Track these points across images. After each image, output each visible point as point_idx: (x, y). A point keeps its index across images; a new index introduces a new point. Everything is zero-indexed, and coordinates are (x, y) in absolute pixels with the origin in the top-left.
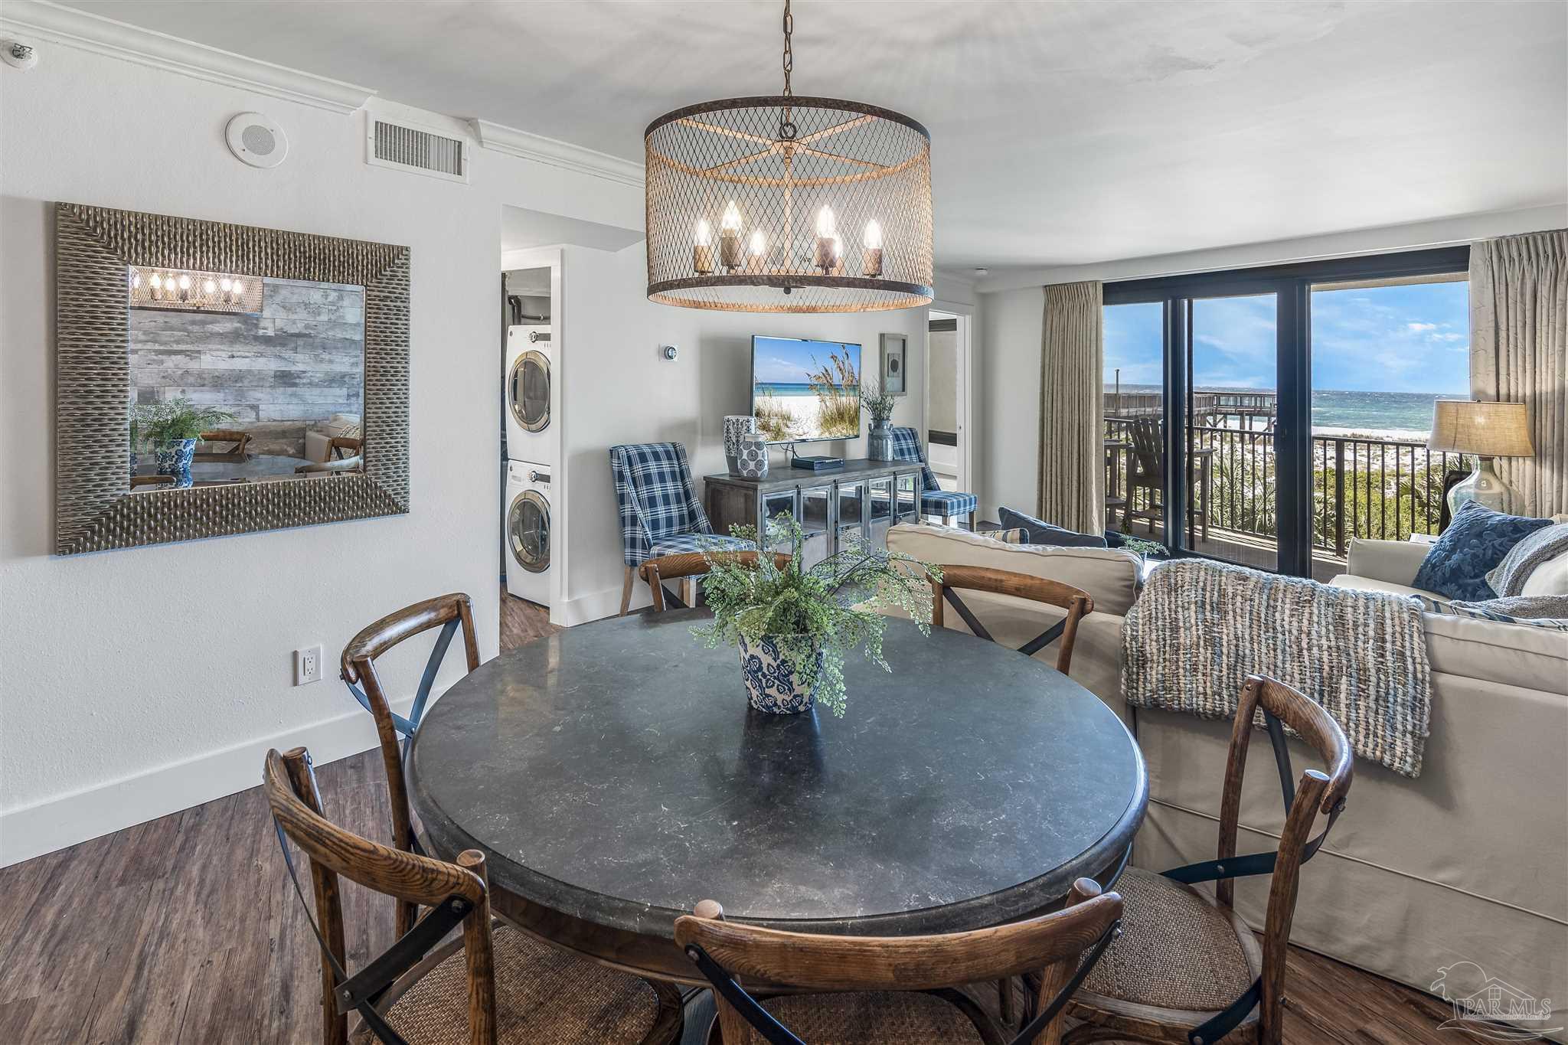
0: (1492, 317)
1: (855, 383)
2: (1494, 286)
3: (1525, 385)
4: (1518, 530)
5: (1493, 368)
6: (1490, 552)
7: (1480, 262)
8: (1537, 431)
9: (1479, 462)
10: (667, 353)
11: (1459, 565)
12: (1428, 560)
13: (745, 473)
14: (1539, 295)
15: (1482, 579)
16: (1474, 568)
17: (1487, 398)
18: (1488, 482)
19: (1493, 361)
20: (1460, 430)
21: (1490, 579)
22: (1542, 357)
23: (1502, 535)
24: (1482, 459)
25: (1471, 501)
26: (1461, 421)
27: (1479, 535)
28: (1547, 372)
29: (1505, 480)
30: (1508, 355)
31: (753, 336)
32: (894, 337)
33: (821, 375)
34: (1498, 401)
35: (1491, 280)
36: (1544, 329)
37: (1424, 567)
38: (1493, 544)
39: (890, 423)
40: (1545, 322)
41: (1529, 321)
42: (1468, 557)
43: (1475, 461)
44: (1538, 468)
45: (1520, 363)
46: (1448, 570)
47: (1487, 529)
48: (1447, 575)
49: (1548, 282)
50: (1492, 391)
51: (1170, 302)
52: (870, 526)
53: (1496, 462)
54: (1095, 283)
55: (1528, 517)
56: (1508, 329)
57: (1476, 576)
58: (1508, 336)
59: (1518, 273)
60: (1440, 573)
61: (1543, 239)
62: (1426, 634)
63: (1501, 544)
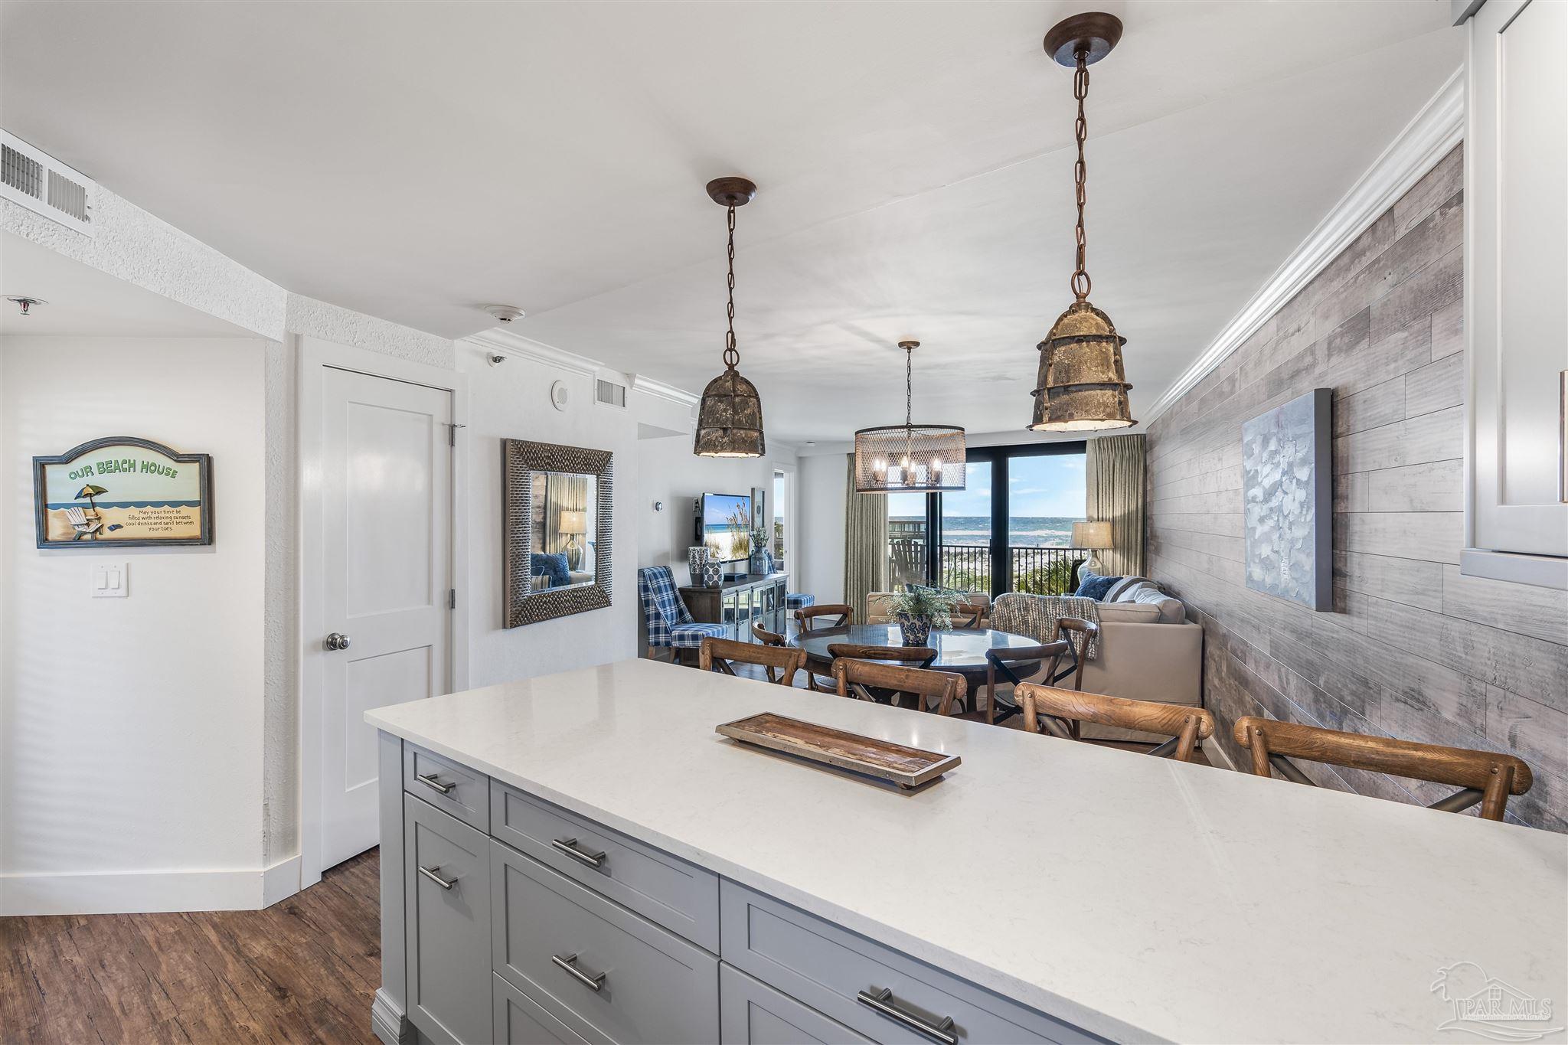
0: (1096, 478)
1: (747, 523)
2: (1096, 461)
3: (1109, 512)
4: (1110, 583)
5: (1096, 504)
7: (1090, 449)
8: (1115, 535)
10: (657, 507)
13: (711, 583)
14: (1115, 467)
17: (1094, 519)
18: (1095, 563)
19: (1096, 500)
22: (1116, 498)
24: (1091, 552)
25: (1087, 573)
26: (1083, 532)
28: (1118, 506)
29: (1101, 561)
30: (1103, 497)
31: (704, 494)
32: (759, 490)
33: (733, 518)
34: (1099, 520)
35: (1095, 458)
36: (1118, 485)
41: (1111, 480)
44: (1115, 554)
45: (1107, 501)
49: (1119, 462)
50: (1096, 516)
53: (1098, 552)
55: (1111, 577)
56: (1103, 483)
59: (1106, 455)
61: (1117, 439)
62: (1097, 609)
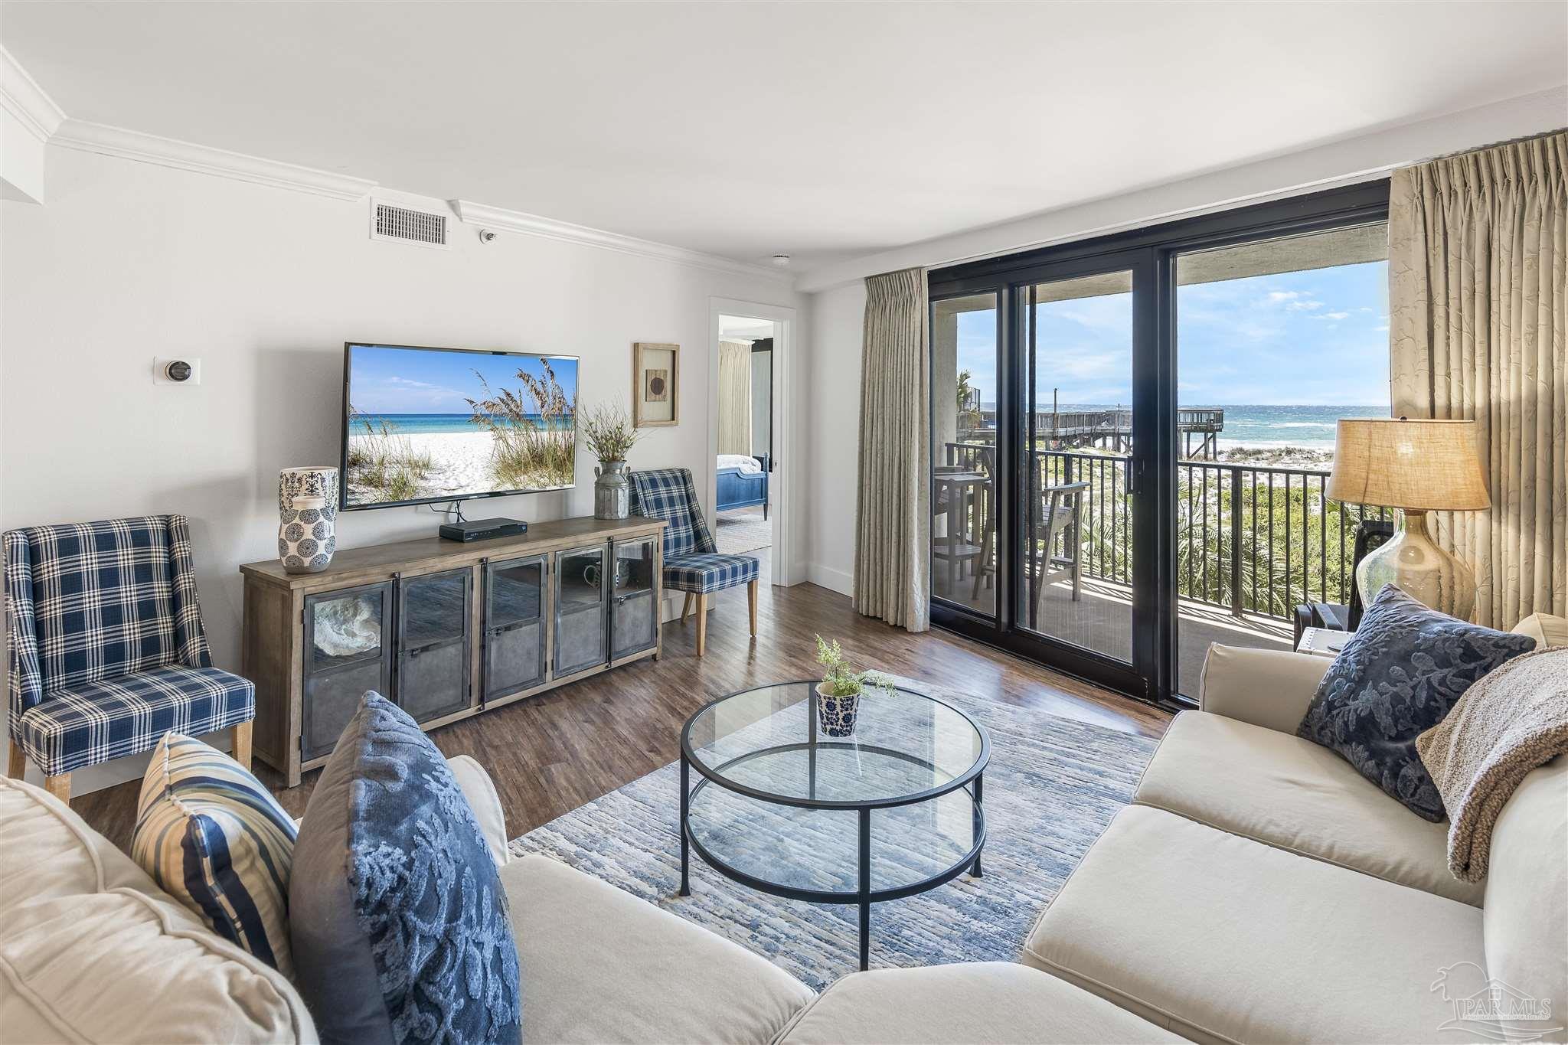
0: (1423, 285)
1: (566, 411)
2: (1426, 236)
3: (1473, 390)
5: (1426, 366)
6: (1424, 695)
7: (1405, 201)
8: (1494, 465)
9: (1404, 516)
11: (1371, 712)
12: (1322, 693)
14: (1495, 245)
15: (1409, 743)
16: (1396, 721)
17: (1417, 412)
18: (1417, 550)
19: (1424, 355)
20: (1374, 467)
21: (1426, 747)
22: (1500, 345)
23: (1444, 662)
24: (1410, 512)
25: (1391, 588)
26: (1376, 452)
27: (1404, 658)
28: (1509, 370)
29: (1444, 545)
30: (1448, 345)
32: (656, 348)
33: (497, 401)
34: (1433, 416)
35: (1421, 227)
36: (1504, 300)
37: (1314, 705)
38: (1428, 681)
39: (626, 465)
40: (1504, 289)
41: (1480, 288)
42: (1387, 698)
43: (1398, 516)
44: (1495, 525)
45: (1466, 355)
46: (1352, 717)
47: (1417, 648)
48: (1351, 728)
49: (1509, 225)
50: (1423, 402)
51: (1005, 292)
52: (559, 620)
53: (1430, 517)
54: (920, 269)
56: (1447, 304)
57: (1400, 737)
58: (1448, 314)
59: (1462, 213)
60: (1339, 721)
61: (1501, 154)
63: (1443, 682)
